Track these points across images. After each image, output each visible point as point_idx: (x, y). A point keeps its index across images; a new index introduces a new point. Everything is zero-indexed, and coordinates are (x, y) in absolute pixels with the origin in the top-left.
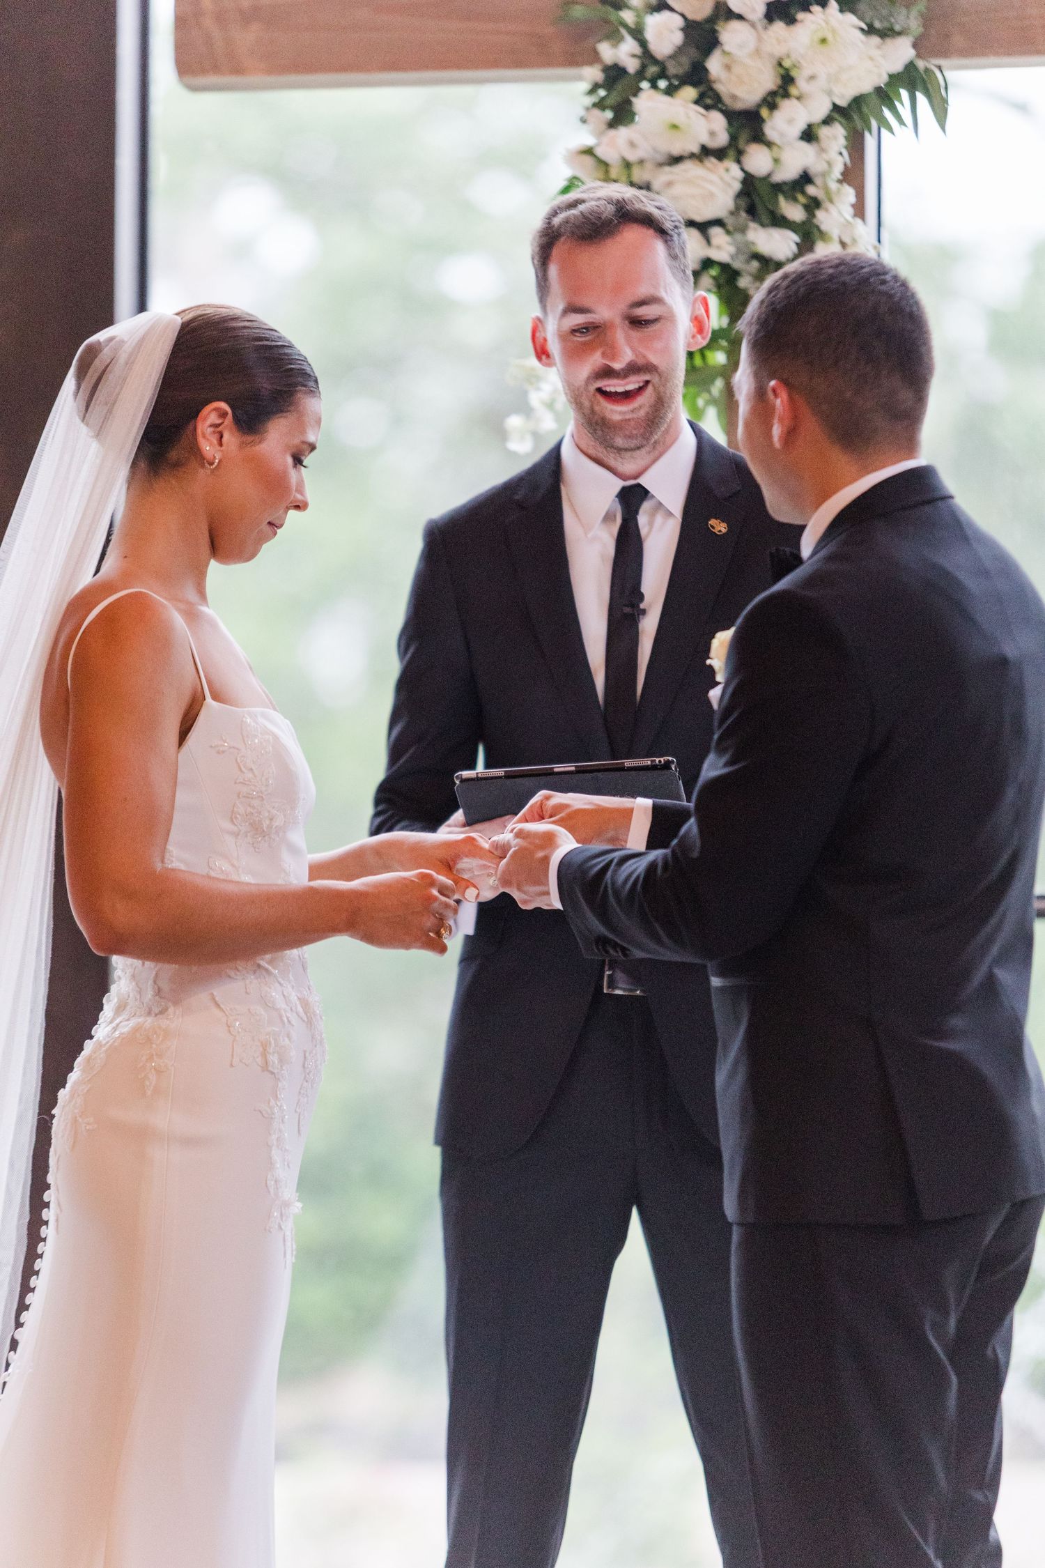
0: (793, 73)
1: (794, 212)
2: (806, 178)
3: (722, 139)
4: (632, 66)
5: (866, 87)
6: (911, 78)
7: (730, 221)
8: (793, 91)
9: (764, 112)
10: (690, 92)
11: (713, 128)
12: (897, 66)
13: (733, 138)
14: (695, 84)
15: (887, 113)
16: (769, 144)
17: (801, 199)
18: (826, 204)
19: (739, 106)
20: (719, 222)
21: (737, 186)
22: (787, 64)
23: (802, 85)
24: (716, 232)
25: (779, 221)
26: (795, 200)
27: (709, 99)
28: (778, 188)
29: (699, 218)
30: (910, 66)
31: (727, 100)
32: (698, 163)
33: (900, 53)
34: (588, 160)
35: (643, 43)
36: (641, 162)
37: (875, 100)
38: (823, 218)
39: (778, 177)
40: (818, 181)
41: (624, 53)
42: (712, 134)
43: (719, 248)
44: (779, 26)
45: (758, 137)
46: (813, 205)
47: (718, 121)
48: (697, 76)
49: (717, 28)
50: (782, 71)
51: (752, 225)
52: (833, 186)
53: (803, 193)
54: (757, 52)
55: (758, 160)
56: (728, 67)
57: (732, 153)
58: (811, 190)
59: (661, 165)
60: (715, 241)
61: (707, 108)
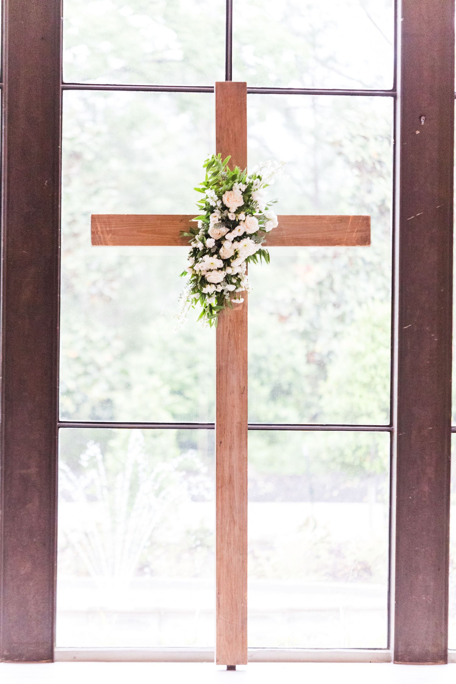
0: (238, 252)
1: (234, 281)
2: (238, 274)
3: (222, 265)
4: (201, 249)
5: (251, 254)
6: (260, 252)
7: (222, 284)
8: (238, 256)
9: (231, 260)
10: (216, 256)
11: (220, 264)
12: (258, 250)
13: (225, 266)
14: (217, 254)
15: (255, 260)
16: (231, 267)
17: (237, 278)
18: (242, 280)
19: (224, 258)
20: (218, 284)
21: (225, 276)
22: (237, 250)
23: (240, 255)
24: (219, 286)
25: (232, 283)
26: (235, 278)
27: (219, 257)
28: (232, 276)
29: (216, 283)
30: (260, 249)
31: (222, 257)
32: (217, 272)
33: (259, 247)
34: (191, 269)
35: (204, 244)
36: (203, 271)
37: (253, 257)
38: (241, 283)
39: (232, 274)
40: (240, 274)
41: (200, 246)
42: (220, 265)
43: (219, 289)
44: (236, 243)
45: (229, 265)
46: (239, 280)
47: (221, 262)
48: (217, 252)
49: (222, 242)
50: (236, 252)
51: (227, 285)
52: (244, 275)
53: (237, 277)
54: (231, 248)
55: (229, 271)
56: (223, 251)
57: (224, 269)
58: (239, 276)
59: (207, 271)
60: (218, 288)
61: (219, 259)
